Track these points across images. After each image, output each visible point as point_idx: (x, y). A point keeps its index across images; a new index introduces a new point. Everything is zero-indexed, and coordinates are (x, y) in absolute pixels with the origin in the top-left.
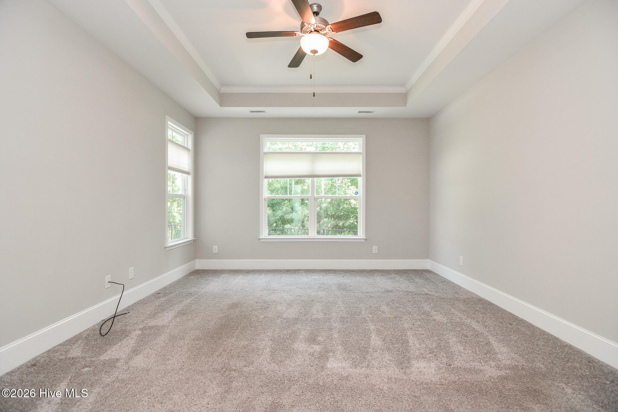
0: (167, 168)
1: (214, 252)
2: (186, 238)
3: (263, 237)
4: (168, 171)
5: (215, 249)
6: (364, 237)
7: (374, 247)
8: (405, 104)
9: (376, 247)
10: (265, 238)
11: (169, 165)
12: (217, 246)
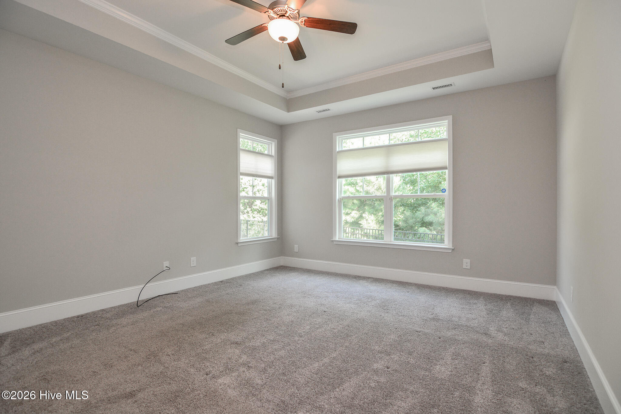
0: (239, 174)
1: (295, 251)
2: (270, 236)
3: (337, 239)
4: (240, 177)
5: (296, 248)
6: (451, 246)
7: (465, 260)
8: (492, 65)
9: (468, 261)
10: (339, 240)
11: (241, 171)
12: (297, 245)
